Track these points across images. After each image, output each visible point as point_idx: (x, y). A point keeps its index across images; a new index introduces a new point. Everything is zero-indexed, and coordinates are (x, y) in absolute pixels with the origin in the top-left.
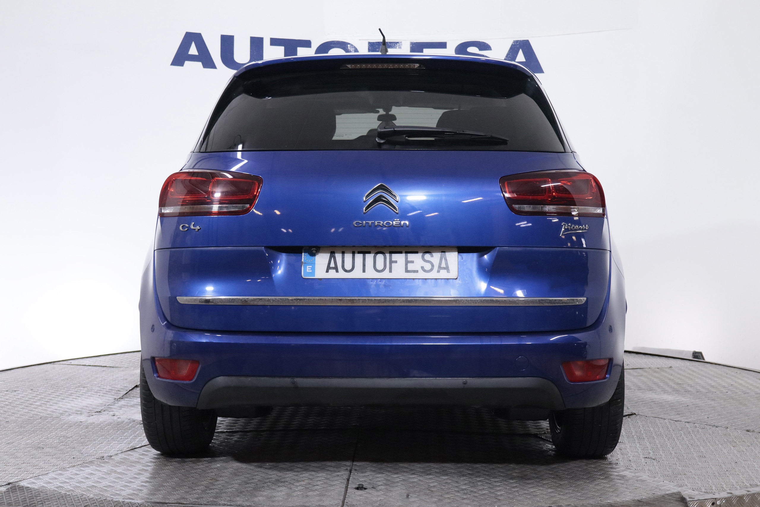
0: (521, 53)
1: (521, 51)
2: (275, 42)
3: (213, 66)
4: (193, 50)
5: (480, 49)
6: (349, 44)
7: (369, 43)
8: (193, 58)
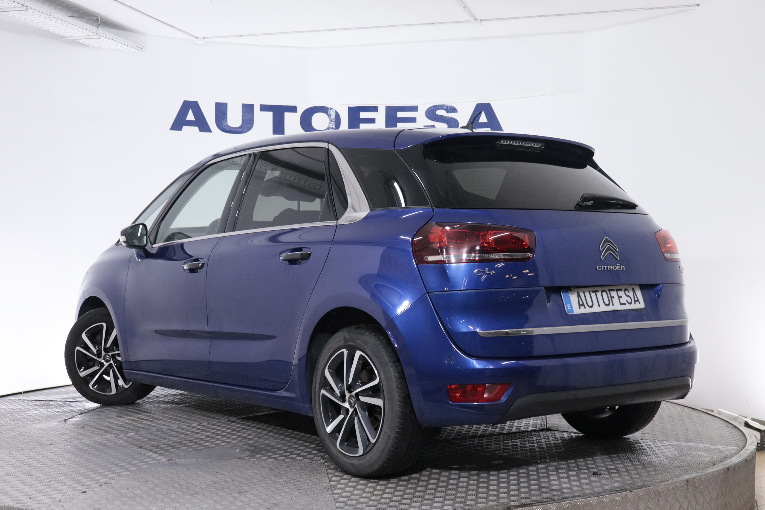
0: (483, 115)
1: (483, 113)
2: (264, 108)
3: (209, 130)
4: (190, 117)
5: (448, 112)
6: (331, 109)
7: (349, 108)
8: (190, 123)
